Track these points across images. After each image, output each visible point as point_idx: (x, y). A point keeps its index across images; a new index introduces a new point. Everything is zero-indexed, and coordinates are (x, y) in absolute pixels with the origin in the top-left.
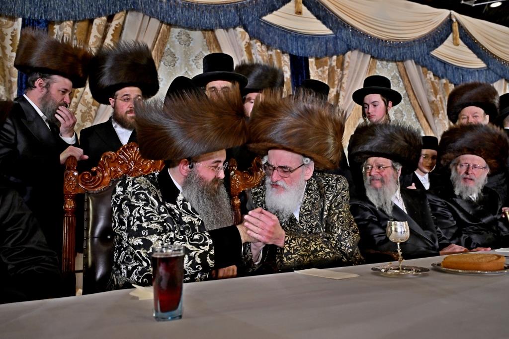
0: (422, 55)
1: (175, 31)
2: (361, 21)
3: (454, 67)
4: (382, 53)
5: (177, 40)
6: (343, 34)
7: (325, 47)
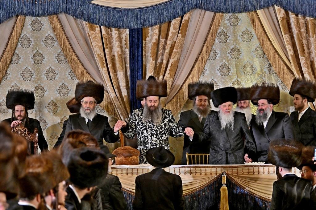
1: (227, 16)
5: (228, 22)
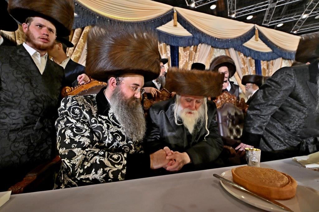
0: (238, 46)
2: (207, 30)
3: (255, 51)
4: (217, 45)
6: (197, 36)
7: (188, 42)
